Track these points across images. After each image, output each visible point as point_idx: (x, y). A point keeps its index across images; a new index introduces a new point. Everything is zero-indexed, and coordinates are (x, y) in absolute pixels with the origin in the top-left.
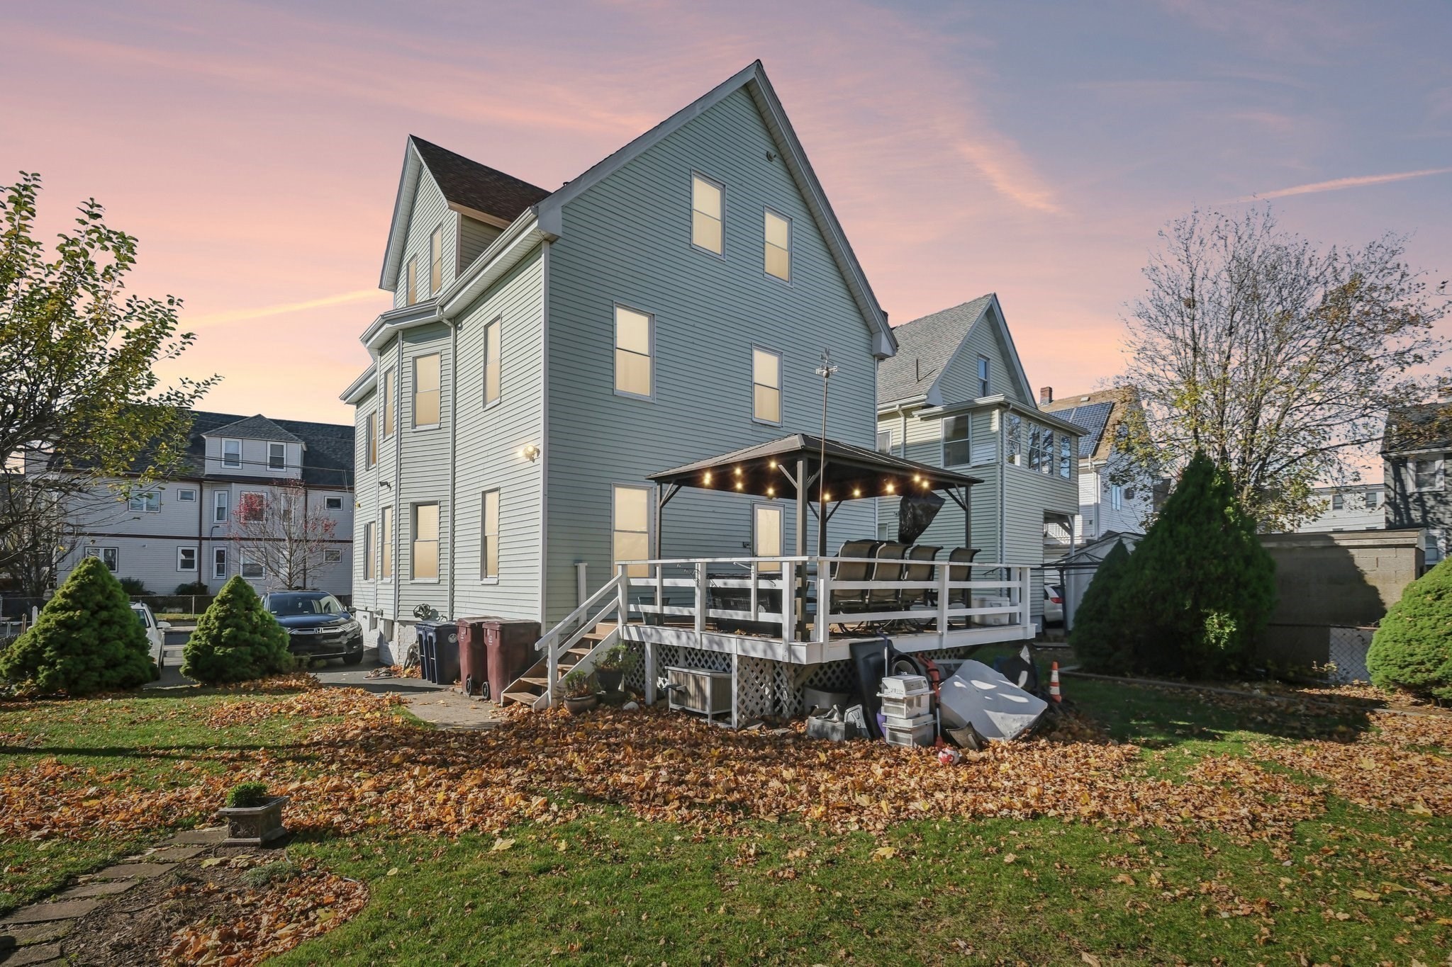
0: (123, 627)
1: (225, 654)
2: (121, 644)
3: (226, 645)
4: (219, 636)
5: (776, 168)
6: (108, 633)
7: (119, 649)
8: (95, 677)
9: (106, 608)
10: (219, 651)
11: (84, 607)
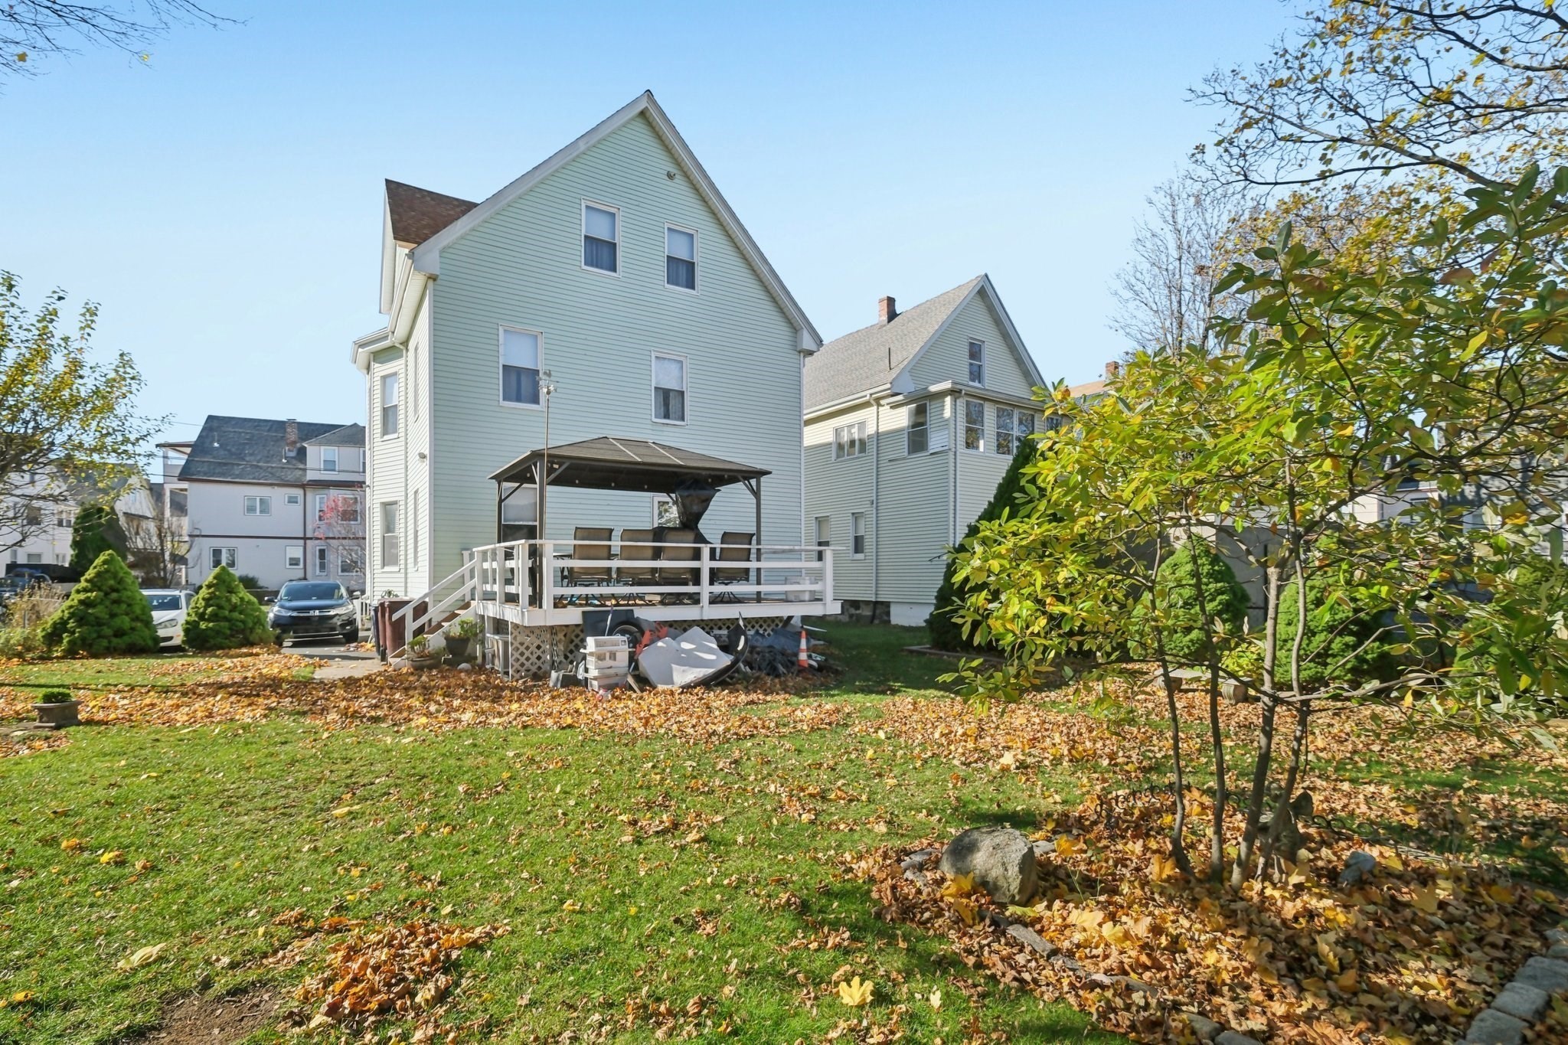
0: (129, 605)
1: (208, 629)
2: (127, 619)
3: (209, 620)
4: (204, 613)
5: (679, 184)
6: (116, 609)
7: (125, 622)
8: (105, 643)
9: (117, 591)
10: (203, 625)
11: (100, 589)
